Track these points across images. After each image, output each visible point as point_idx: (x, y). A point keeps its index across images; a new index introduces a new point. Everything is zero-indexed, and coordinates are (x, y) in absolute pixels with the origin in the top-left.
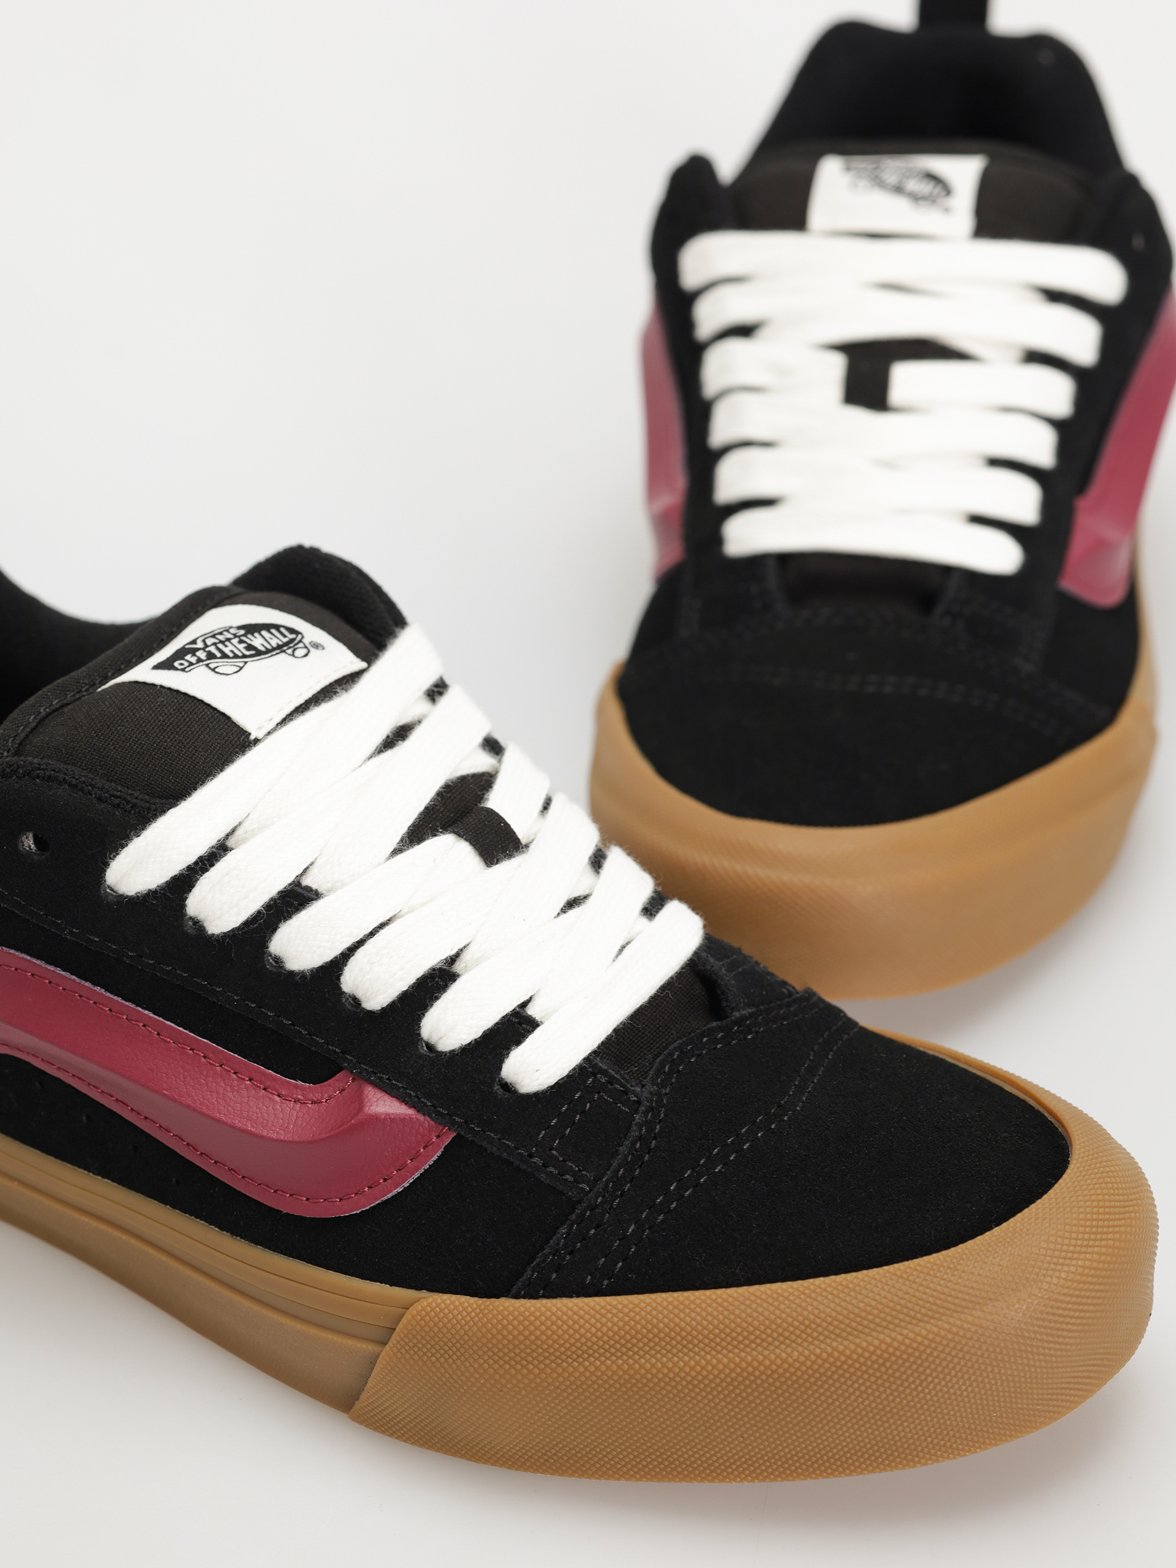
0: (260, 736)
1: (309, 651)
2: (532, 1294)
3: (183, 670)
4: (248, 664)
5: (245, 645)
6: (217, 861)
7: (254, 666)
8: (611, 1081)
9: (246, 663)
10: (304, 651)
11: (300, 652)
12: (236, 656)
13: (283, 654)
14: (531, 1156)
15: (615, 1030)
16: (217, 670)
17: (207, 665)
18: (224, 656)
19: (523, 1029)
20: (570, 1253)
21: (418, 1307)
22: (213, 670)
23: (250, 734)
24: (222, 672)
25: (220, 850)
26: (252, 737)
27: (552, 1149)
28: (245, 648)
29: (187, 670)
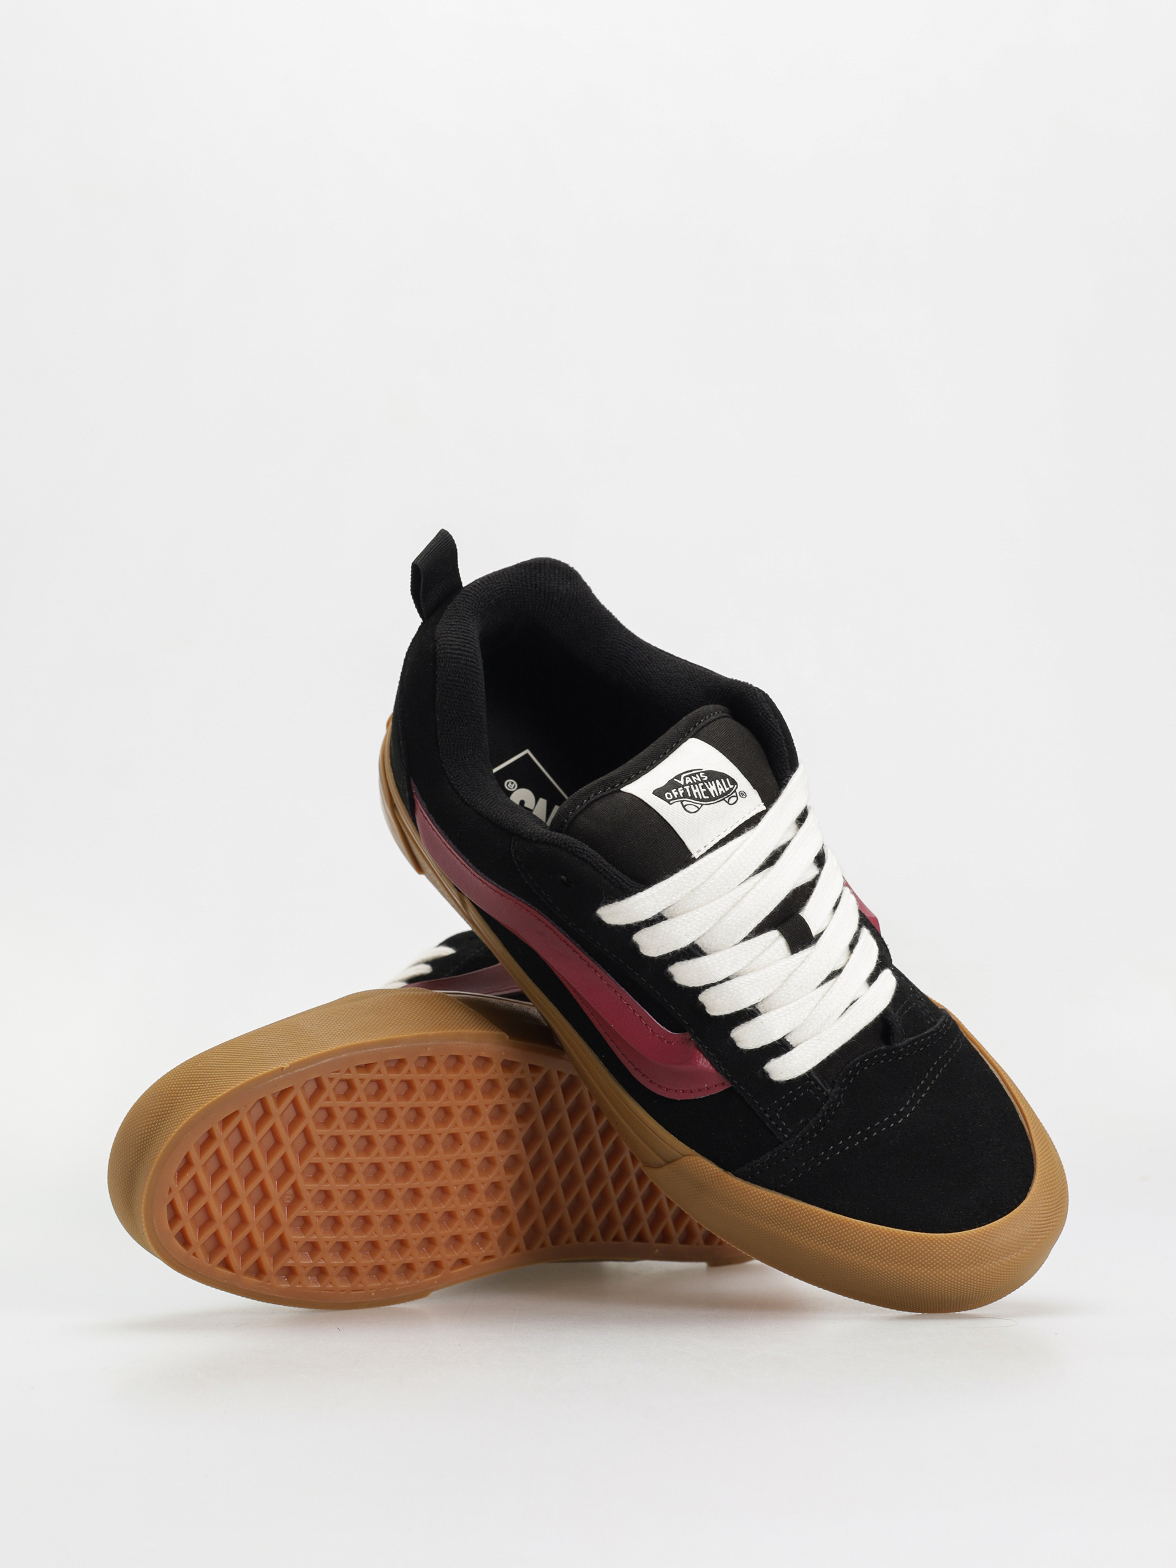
0: (697, 857)
1: (737, 799)
2: (744, 1177)
3: (668, 802)
4: (704, 806)
5: (705, 790)
6: (655, 924)
7: (706, 808)
8: (817, 1084)
9: (702, 805)
10: (735, 799)
11: (733, 800)
12: (698, 799)
13: (723, 801)
14: (765, 1112)
15: (828, 1057)
16: (686, 807)
17: (682, 802)
18: (692, 797)
19: (781, 1049)
20: (769, 1166)
21: (691, 1158)
22: (684, 807)
23: (692, 854)
24: (688, 810)
25: (660, 918)
26: (692, 857)
27: (776, 1112)
28: (704, 792)
29: (671, 802)
